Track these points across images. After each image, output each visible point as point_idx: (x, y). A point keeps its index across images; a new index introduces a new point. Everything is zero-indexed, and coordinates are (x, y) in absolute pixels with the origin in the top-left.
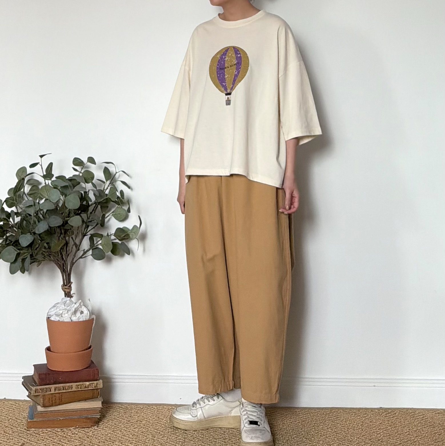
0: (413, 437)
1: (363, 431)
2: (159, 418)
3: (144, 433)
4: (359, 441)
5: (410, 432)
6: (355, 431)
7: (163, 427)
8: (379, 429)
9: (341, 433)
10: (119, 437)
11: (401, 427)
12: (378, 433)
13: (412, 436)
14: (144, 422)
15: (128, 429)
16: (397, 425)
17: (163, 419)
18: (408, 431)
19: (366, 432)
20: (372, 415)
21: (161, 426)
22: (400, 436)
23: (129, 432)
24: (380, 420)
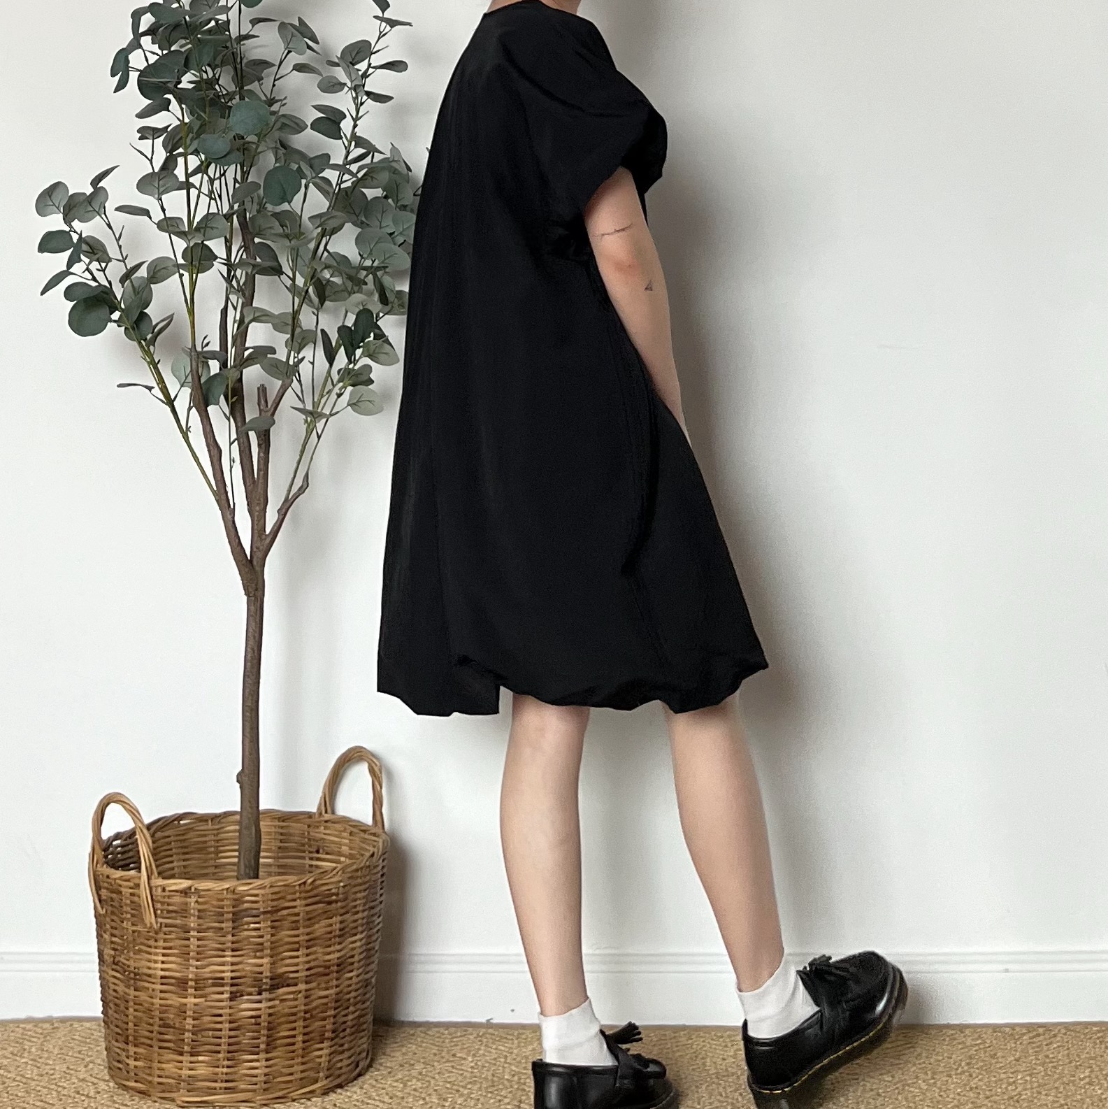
0: (1099, 1089)
1: (971, 1079)
2: (454, 1055)
3: (421, 1090)
4: (959, 1100)
5: (1093, 1076)
6: (951, 1077)
7: (465, 1077)
8: (1012, 1073)
9: (914, 1083)
10: (358, 1101)
11: (1069, 1067)
12: (1011, 1080)
13: (1097, 1087)
14: (418, 1067)
15: (382, 1083)
16: (1061, 1063)
17: (464, 1059)
18: (1087, 1074)
19: (979, 1080)
20: (995, 1039)
21: (462, 1074)
22: (1068, 1088)
23: (383, 1089)
24: (1016, 1051)
